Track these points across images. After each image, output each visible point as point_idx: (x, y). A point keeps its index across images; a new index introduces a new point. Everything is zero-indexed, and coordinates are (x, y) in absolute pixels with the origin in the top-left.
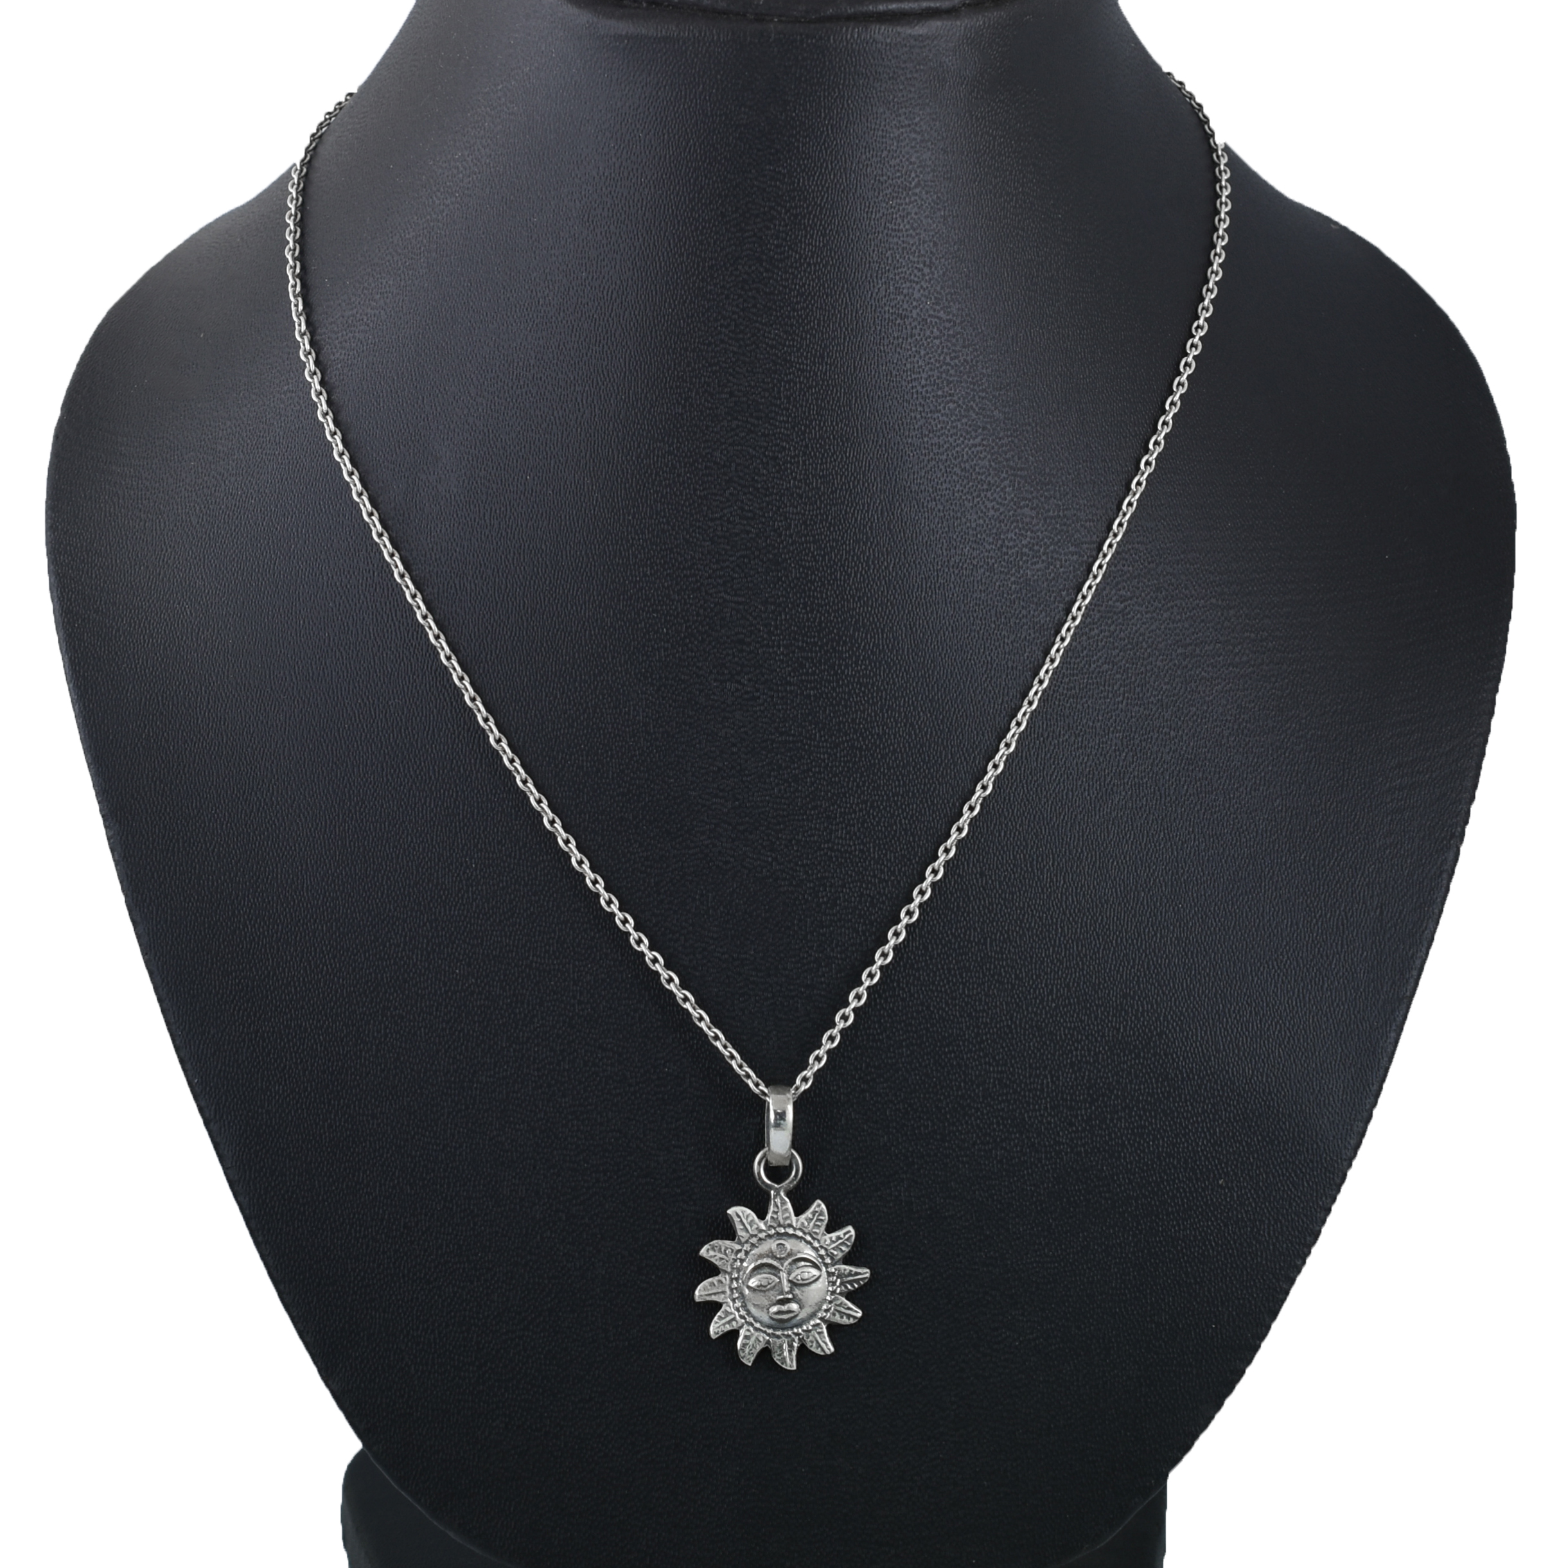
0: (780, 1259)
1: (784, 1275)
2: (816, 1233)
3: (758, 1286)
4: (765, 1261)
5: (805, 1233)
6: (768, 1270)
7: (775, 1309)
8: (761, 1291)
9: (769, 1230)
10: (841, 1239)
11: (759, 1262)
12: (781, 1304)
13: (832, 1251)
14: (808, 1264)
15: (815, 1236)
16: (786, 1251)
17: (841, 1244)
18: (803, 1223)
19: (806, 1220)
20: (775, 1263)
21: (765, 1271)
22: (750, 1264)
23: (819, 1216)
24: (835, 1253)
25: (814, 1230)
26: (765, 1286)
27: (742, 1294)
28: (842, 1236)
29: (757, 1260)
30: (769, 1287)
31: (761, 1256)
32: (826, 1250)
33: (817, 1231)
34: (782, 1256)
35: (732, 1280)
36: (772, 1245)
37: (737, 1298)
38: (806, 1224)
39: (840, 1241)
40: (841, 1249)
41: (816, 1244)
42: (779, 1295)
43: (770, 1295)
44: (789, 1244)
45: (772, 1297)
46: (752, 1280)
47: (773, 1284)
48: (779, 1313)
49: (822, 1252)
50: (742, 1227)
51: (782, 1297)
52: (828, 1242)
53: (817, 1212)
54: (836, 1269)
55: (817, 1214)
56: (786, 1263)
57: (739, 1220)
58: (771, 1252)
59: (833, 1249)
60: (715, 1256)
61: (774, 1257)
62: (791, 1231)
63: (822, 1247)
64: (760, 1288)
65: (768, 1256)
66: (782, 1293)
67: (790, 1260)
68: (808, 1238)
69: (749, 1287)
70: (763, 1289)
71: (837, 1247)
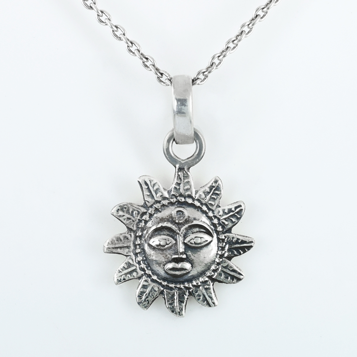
0: (178, 224)
1: (180, 239)
2: (211, 205)
3: (157, 246)
4: (165, 224)
5: (202, 204)
6: (166, 232)
7: (170, 266)
8: (159, 249)
9: (172, 198)
10: (233, 211)
11: (159, 226)
12: (175, 262)
13: (224, 221)
14: (202, 230)
15: (210, 207)
16: (184, 218)
17: (232, 216)
18: (200, 196)
19: (204, 192)
20: (174, 227)
21: (165, 233)
22: (153, 226)
23: (214, 190)
24: (226, 223)
25: (210, 202)
26: (164, 246)
27: (143, 250)
28: (233, 209)
29: (159, 223)
30: (166, 246)
31: (162, 220)
32: (219, 219)
33: (213, 203)
34: (180, 222)
35: (136, 237)
36: (172, 211)
37: (139, 253)
38: (203, 196)
39: (231, 213)
40: (231, 220)
41: (211, 214)
42: (175, 254)
43: (167, 254)
44: (188, 212)
45: (168, 255)
46: (152, 240)
47: (170, 245)
48: (173, 269)
49: (216, 221)
50: (149, 194)
51: (177, 256)
52: (221, 213)
53: (214, 187)
54: (225, 237)
55: (214, 189)
56: (183, 228)
57: (147, 187)
58: (172, 217)
59: (225, 219)
60: (124, 216)
61: (173, 222)
62: (190, 201)
63: (215, 217)
64: (159, 247)
65: (168, 220)
66: (176, 253)
67: (186, 226)
68: (204, 208)
69: (150, 245)
70: (162, 248)
71: (228, 218)
